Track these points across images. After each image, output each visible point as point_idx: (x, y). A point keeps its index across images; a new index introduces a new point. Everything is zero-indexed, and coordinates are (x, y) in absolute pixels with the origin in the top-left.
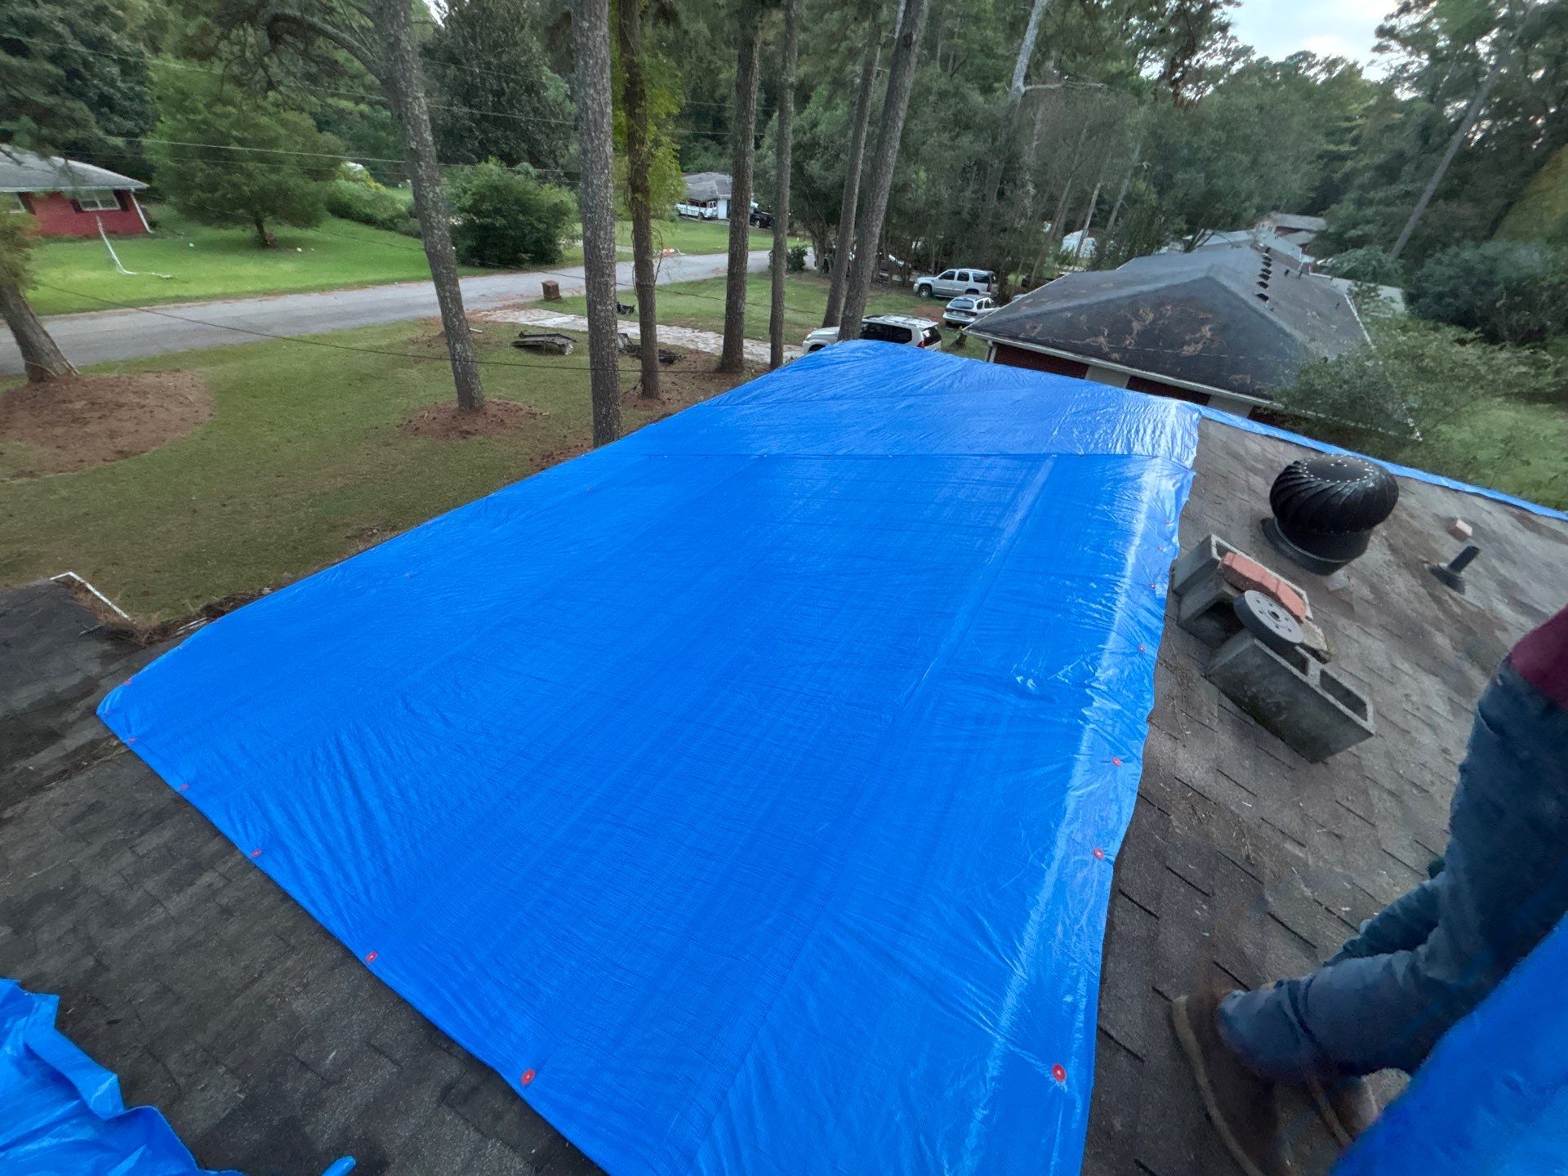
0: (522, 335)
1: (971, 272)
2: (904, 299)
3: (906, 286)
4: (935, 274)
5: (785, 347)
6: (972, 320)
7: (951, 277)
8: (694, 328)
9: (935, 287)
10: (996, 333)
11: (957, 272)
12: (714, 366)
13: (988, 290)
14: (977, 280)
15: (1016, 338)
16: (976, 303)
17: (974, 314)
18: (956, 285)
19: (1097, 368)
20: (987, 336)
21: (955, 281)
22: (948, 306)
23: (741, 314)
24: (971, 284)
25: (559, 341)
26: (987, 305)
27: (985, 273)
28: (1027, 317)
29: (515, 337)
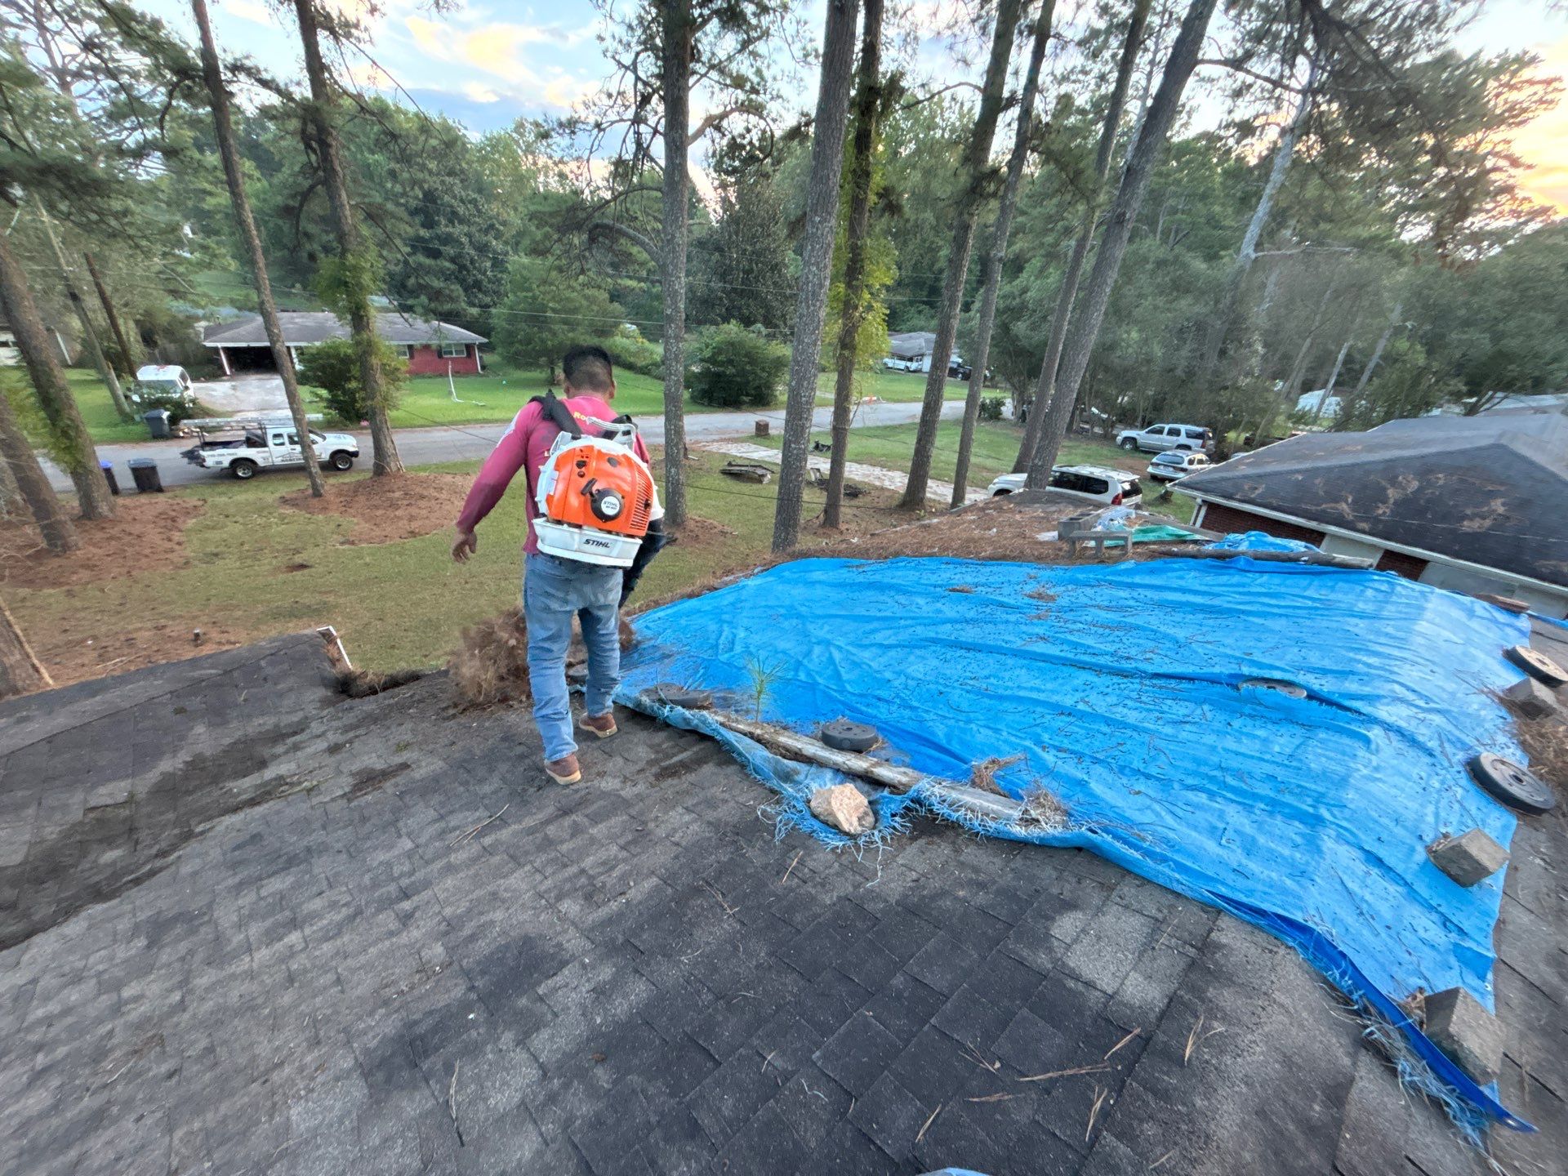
0: (730, 464)
1: (1183, 428)
2: (1105, 451)
3: (1108, 438)
4: (1142, 427)
5: (968, 489)
6: (1181, 475)
7: (1160, 432)
8: (883, 467)
9: (1140, 441)
10: (1206, 491)
11: (1167, 427)
12: (895, 503)
13: (1203, 446)
14: (1189, 435)
15: (1230, 497)
16: (1186, 459)
17: (1184, 470)
18: (1164, 439)
19: (1335, 537)
20: (1195, 493)
21: (1164, 436)
22: (1154, 460)
23: (928, 457)
24: (1183, 439)
25: (760, 472)
26: (1201, 462)
27: (1200, 430)
28: (1245, 477)
29: (724, 465)
